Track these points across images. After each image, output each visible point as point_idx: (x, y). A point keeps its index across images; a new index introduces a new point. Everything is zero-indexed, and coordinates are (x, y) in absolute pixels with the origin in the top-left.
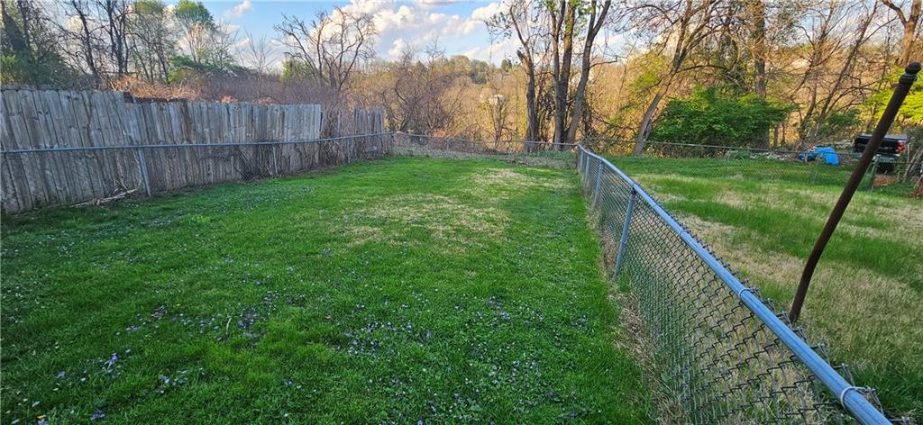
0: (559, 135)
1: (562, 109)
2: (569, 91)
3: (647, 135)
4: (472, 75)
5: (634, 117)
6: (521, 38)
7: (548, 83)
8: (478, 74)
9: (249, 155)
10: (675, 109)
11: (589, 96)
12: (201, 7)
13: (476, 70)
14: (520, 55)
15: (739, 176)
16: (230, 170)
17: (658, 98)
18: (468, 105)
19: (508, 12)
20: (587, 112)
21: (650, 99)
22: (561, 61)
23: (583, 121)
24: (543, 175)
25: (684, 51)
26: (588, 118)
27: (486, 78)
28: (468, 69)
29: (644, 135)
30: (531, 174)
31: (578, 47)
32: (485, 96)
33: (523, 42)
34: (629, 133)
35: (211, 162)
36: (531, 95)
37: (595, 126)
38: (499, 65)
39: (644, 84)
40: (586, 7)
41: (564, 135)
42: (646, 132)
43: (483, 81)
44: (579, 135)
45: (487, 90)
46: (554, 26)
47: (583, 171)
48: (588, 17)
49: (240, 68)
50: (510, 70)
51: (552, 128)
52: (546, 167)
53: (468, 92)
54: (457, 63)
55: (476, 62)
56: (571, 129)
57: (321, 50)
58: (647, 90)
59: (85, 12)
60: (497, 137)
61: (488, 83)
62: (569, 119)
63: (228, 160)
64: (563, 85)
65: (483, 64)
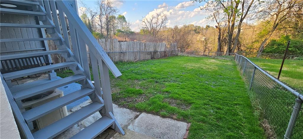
0: (229, 51)
1: (230, 43)
2: (233, 37)
3: (262, 51)
4: (195, 31)
5: (257, 45)
6: (217, 22)
7: (225, 35)
8: (197, 30)
9: (153, 54)
10: (273, 42)
11: (240, 39)
12: (123, 16)
13: (196, 29)
14: (216, 27)
15: (295, 65)
16: (149, 57)
17: (266, 40)
18: (195, 41)
19: (213, 14)
20: (239, 43)
21: (263, 39)
22: (230, 28)
23: (237, 47)
24: (224, 61)
25: (277, 24)
26: (239, 45)
27: (200, 31)
28: (194, 29)
29: (261, 51)
30: (220, 61)
31: (237, 24)
32: (200, 38)
33: (217, 23)
34: (255, 51)
35: (147, 55)
36: (219, 39)
37: (242, 48)
38: (205, 27)
39: (262, 34)
40: (240, 13)
41: (230, 51)
42: (261, 50)
43: (199, 33)
44: (236, 51)
45: (200, 36)
46: (229, 18)
47: (237, 61)
48: (240, 16)
49: (132, 32)
50: (209, 28)
51: (226, 49)
52: (225, 60)
53: (194, 37)
54: (190, 27)
55: (196, 26)
56: (233, 49)
57: (151, 25)
58: (262, 37)
59: (101, 20)
60: (204, 51)
61: (200, 33)
62: (232, 46)
63: (149, 54)
64: (231, 35)
65: (199, 27)
